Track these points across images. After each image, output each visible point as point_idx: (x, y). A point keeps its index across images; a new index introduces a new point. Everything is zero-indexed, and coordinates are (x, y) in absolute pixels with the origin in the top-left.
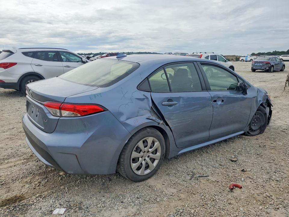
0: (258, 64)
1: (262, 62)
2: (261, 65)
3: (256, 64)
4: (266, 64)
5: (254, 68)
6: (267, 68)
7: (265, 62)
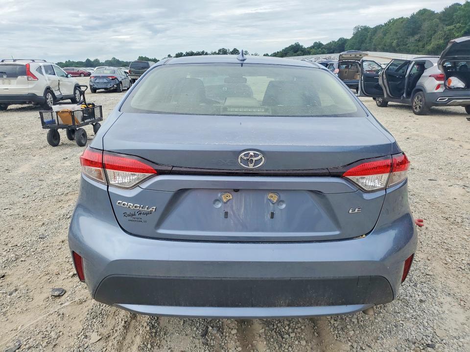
0: (101, 81)
1: (107, 77)
2: (105, 81)
3: (97, 81)
4: (112, 79)
5: (95, 86)
6: (115, 86)
7: (111, 77)
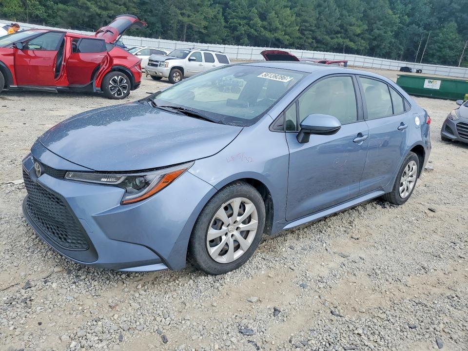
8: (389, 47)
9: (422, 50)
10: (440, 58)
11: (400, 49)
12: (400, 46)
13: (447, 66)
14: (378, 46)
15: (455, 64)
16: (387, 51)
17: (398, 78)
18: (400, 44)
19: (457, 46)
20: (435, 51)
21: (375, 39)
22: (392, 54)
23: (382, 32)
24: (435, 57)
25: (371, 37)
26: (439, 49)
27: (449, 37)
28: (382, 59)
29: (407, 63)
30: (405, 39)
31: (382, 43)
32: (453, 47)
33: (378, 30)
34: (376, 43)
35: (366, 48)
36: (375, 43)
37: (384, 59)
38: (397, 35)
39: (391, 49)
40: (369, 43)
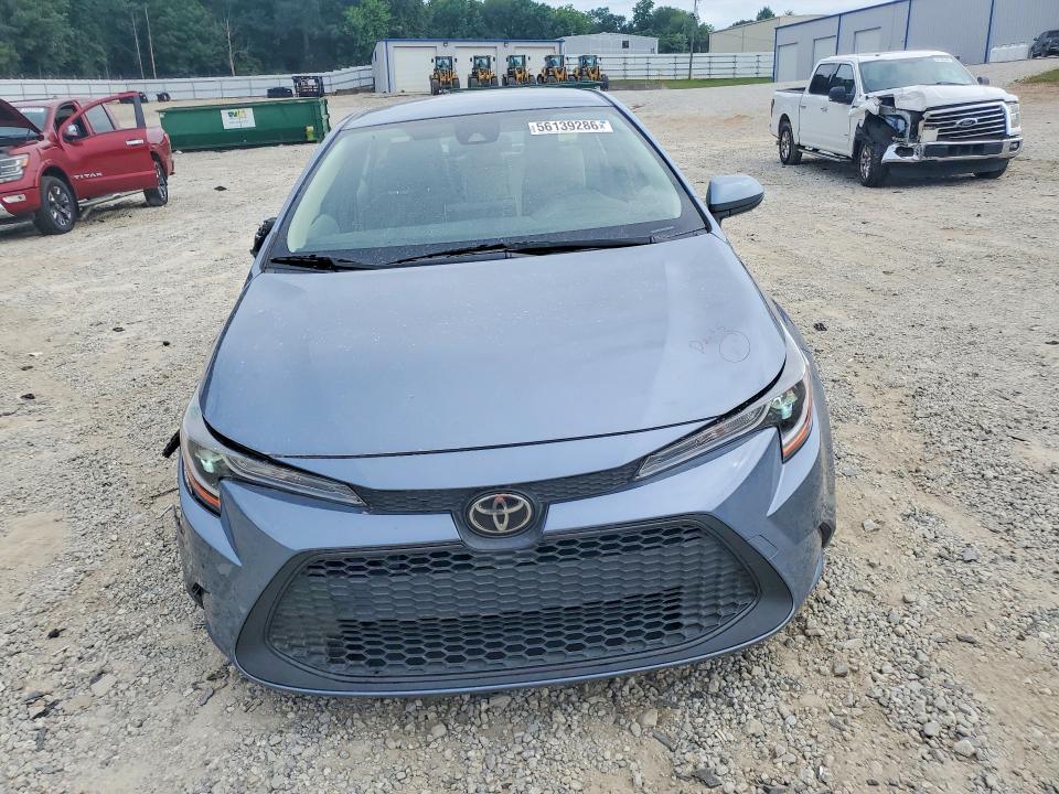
8: (69, 50)
9: (144, 48)
10: (191, 62)
11: (97, 53)
12: (92, 44)
13: (210, 79)
14: (41, 50)
15: (224, 71)
16: (68, 59)
17: (162, 119)
18: (91, 40)
19: (213, 33)
20: (174, 49)
21: (25, 34)
22: (84, 67)
23: (34, 14)
24: (180, 61)
25: (15, 30)
26: (179, 43)
27: (189, 15)
28: (64, 81)
29: (125, 81)
30: (96, 25)
31: (48, 41)
32: (207, 35)
33: (24, 9)
34: (34, 43)
35: (12, 59)
36: (30, 44)
37: (69, 81)
38: (74, 20)
39: (76, 54)
40: (15, 45)
